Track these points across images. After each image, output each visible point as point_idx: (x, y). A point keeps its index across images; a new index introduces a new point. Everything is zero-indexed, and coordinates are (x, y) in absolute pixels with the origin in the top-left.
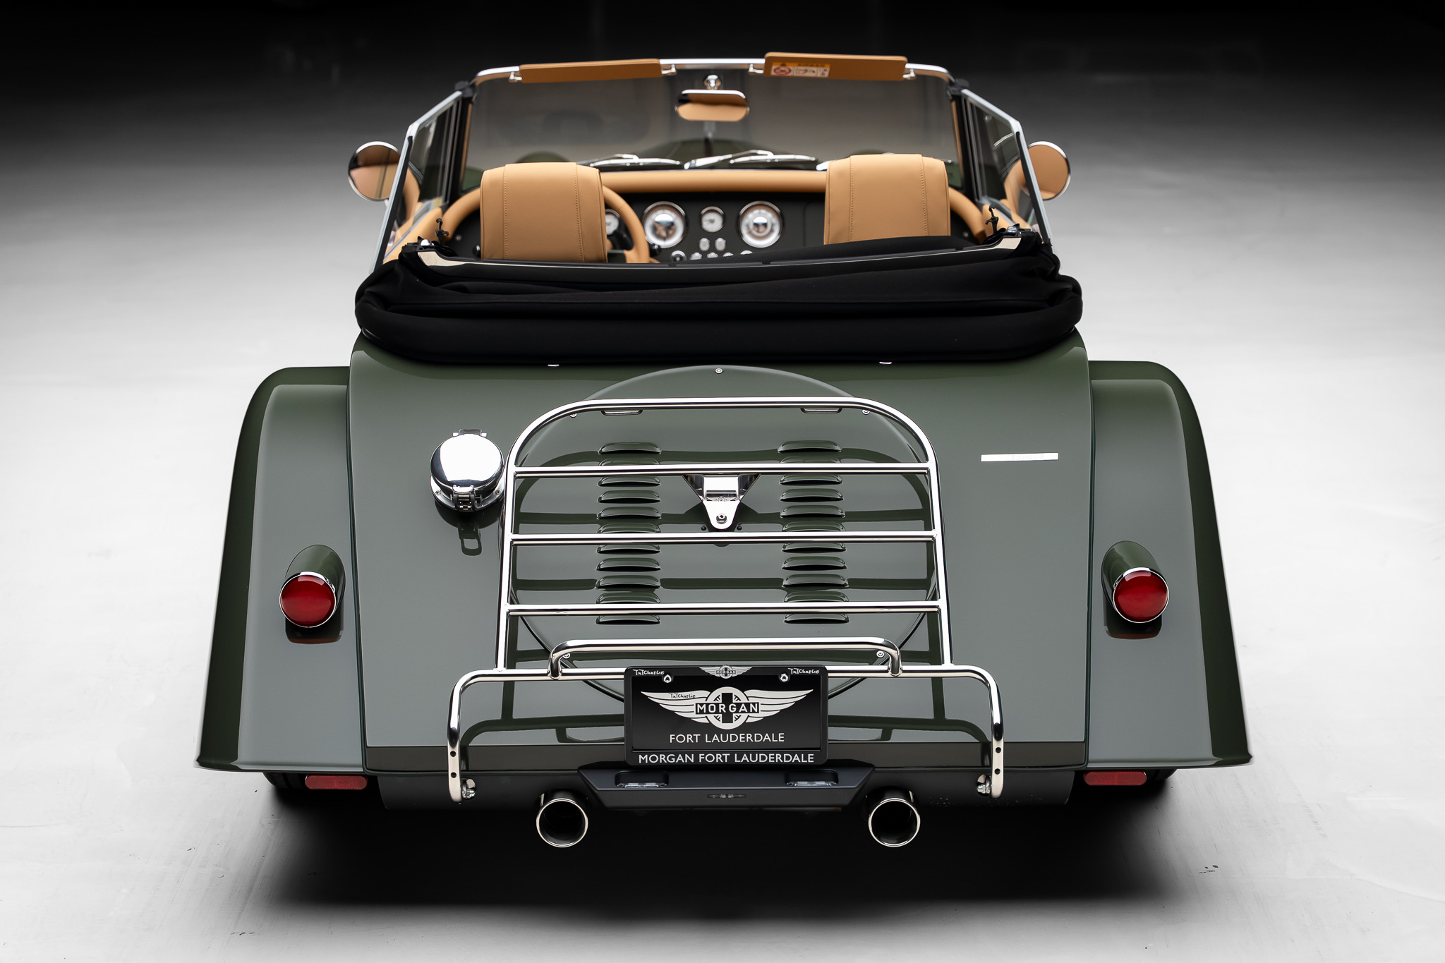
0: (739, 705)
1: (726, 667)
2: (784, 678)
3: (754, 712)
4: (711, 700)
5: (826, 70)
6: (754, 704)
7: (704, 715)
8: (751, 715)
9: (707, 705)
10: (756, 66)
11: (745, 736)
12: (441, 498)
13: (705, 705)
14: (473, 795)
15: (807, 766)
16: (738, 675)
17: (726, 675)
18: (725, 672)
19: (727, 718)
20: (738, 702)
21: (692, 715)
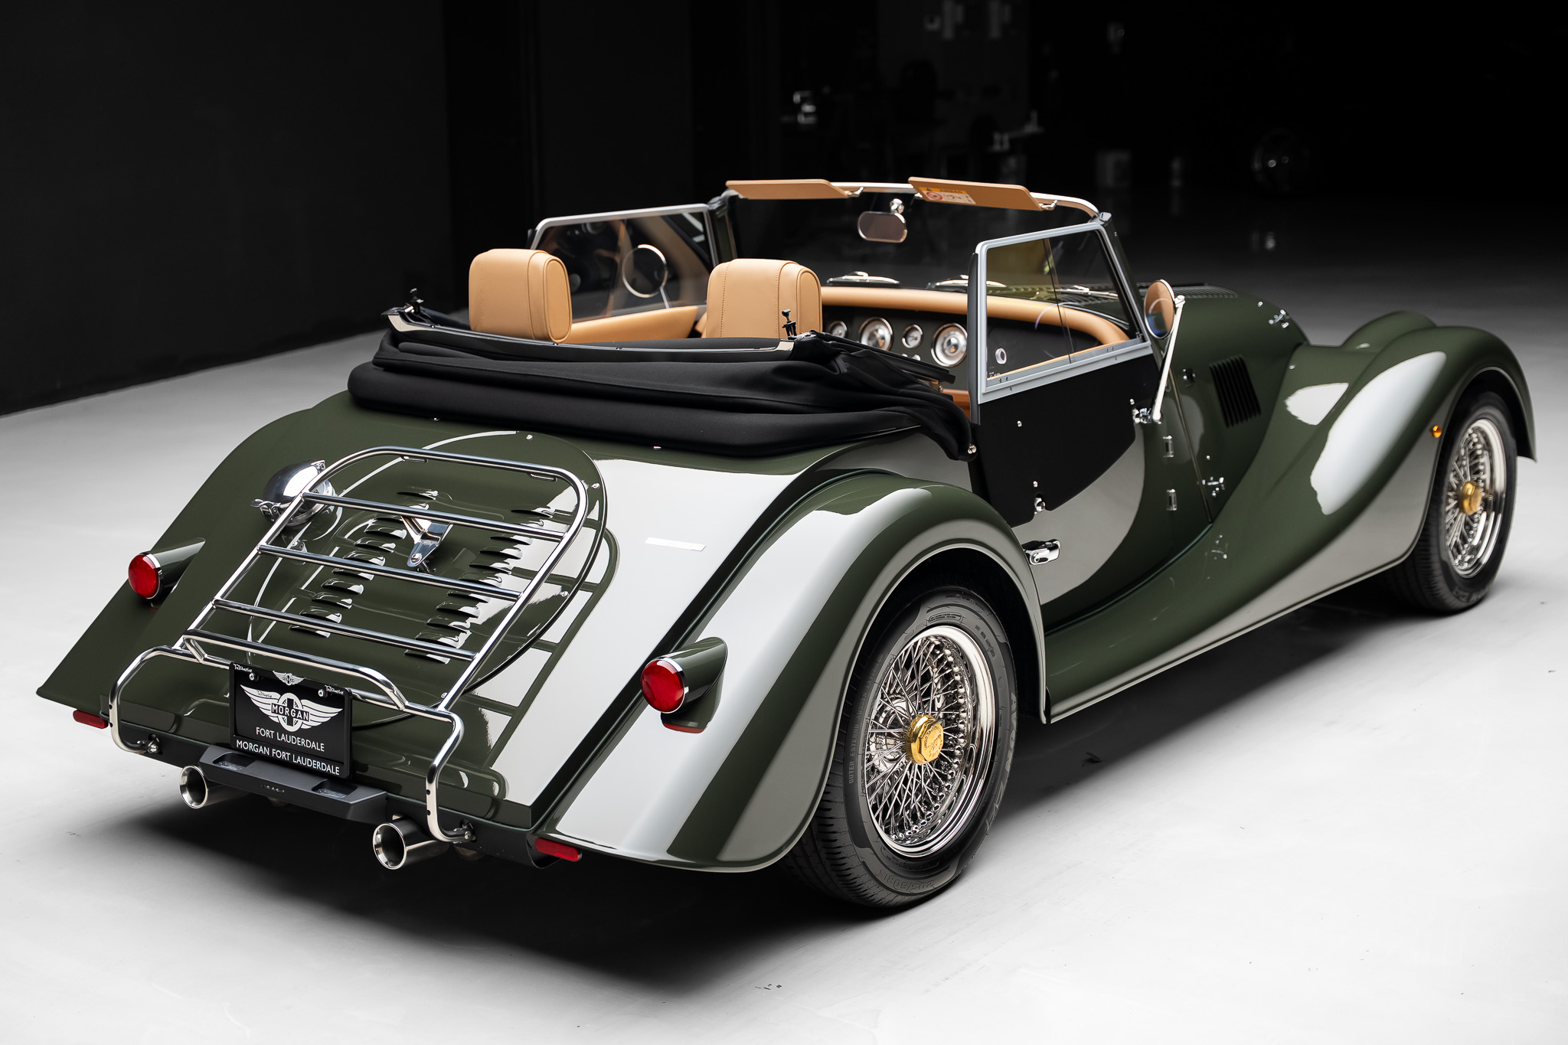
0: (297, 711)
1: (288, 676)
2: (321, 693)
3: (306, 719)
4: (280, 702)
6: (306, 712)
7: (276, 715)
8: (304, 722)
9: (279, 706)
11: (301, 741)
13: (277, 706)
15: (335, 776)
16: (296, 685)
17: (289, 683)
18: (288, 680)
19: (290, 723)
20: (297, 708)
21: (269, 713)
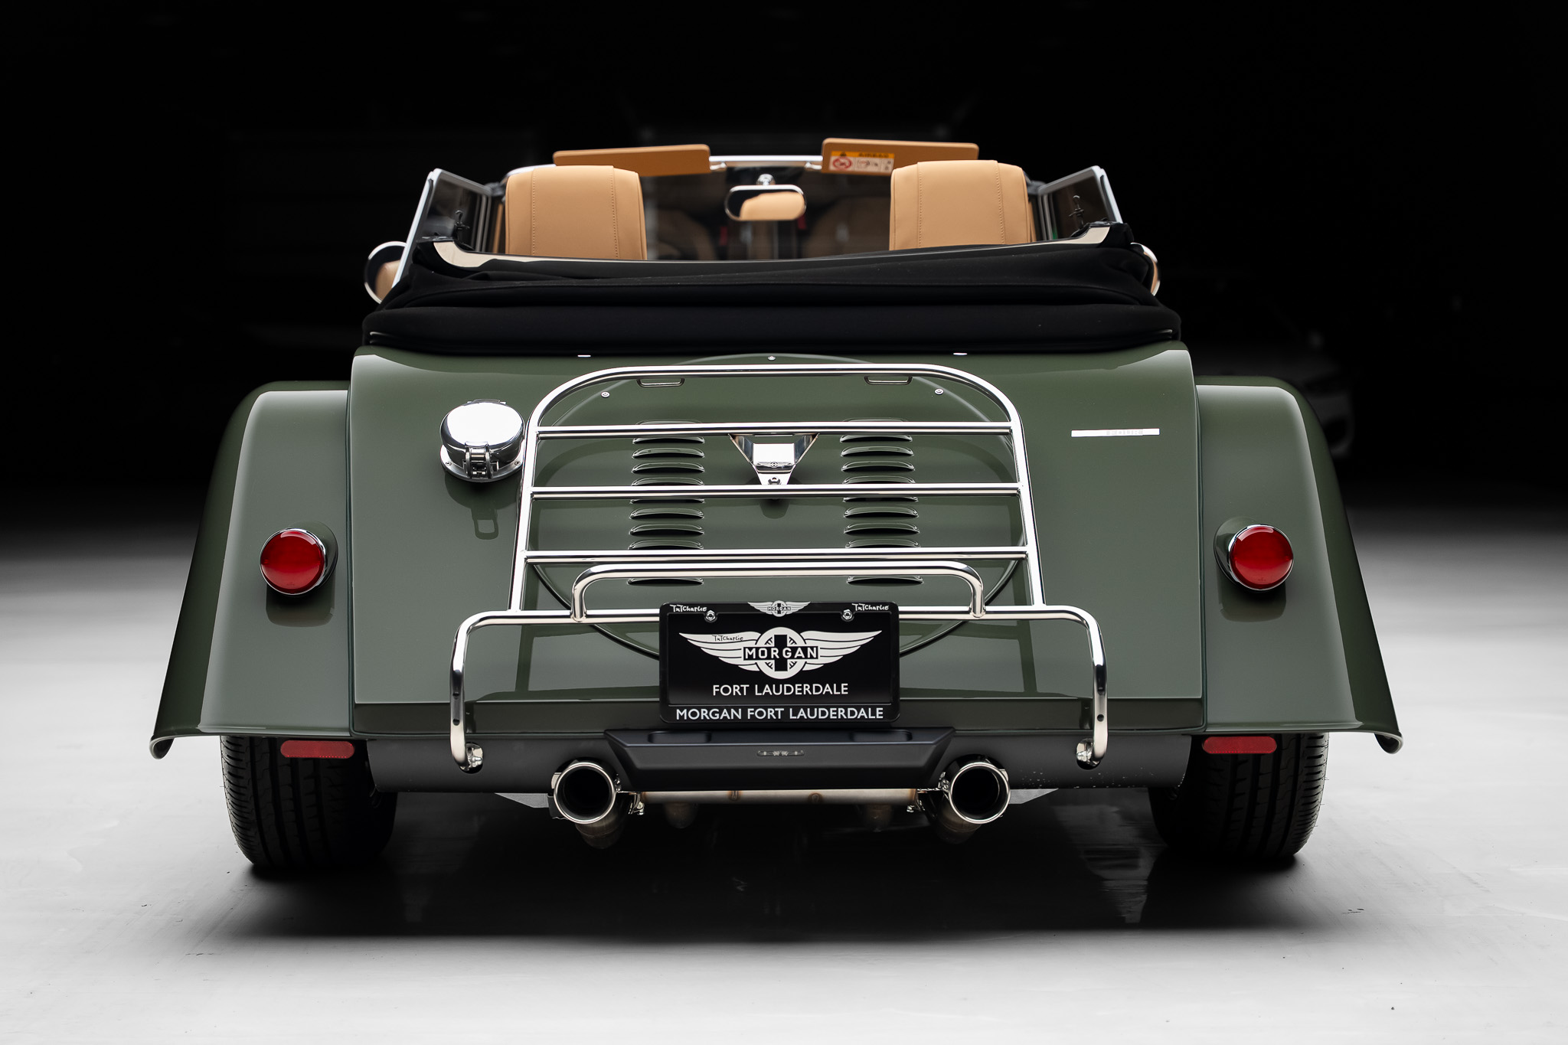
0: (794, 650)
1: (779, 602)
2: (847, 614)
3: (812, 657)
4: (761, 643)
5: (889, 163)
6: (812, 648)
8: (808, 661)
9: (757, 649)
10: (812, 163)
11: (802, 687)
12: (451, 467)
13: (754, 649)
14: (480, 763)
15: (876, 723)
16: (793, 614)
17: (779, 612)
18: (777, 608)
19: (781, 665)
20: (794, 645)
21: (740, 662)
